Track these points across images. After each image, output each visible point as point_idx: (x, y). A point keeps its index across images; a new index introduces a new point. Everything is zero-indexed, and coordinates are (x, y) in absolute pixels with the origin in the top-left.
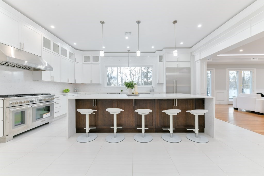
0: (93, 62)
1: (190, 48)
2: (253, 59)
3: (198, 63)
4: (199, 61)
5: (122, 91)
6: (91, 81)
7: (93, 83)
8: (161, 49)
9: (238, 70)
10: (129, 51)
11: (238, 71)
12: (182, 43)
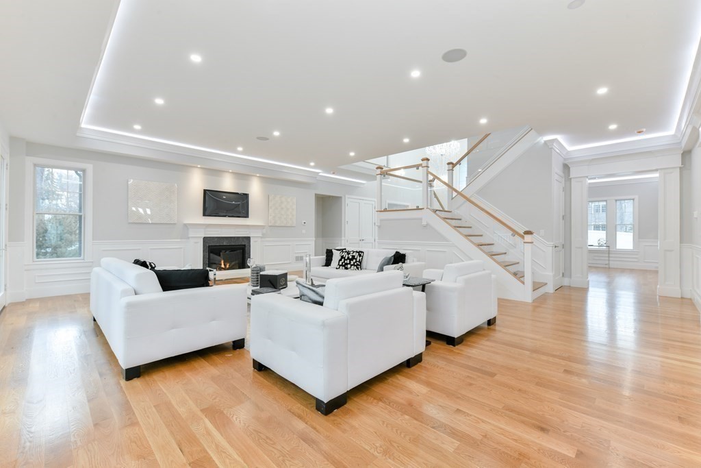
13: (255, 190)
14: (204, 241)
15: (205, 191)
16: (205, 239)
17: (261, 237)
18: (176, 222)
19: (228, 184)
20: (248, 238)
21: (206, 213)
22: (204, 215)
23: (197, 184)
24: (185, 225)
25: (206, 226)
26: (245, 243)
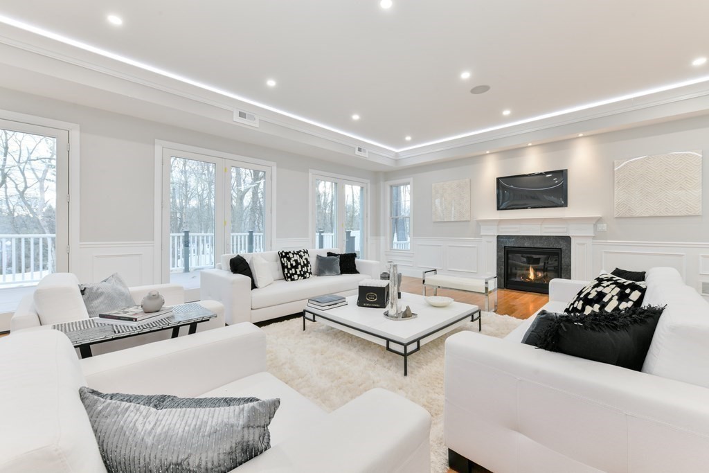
13: (581, 161)
14: (498, 241)
15: (498, 179)
16: (500, 239)
17: (594, 238)
18: (468, 218)
19: (533, 163)
20: (567, 240)
21: (500, 206)
22: (498, 209)
23: (491, 171)
24: (478, 221)
25: (500, 222)
26: (562, 245)
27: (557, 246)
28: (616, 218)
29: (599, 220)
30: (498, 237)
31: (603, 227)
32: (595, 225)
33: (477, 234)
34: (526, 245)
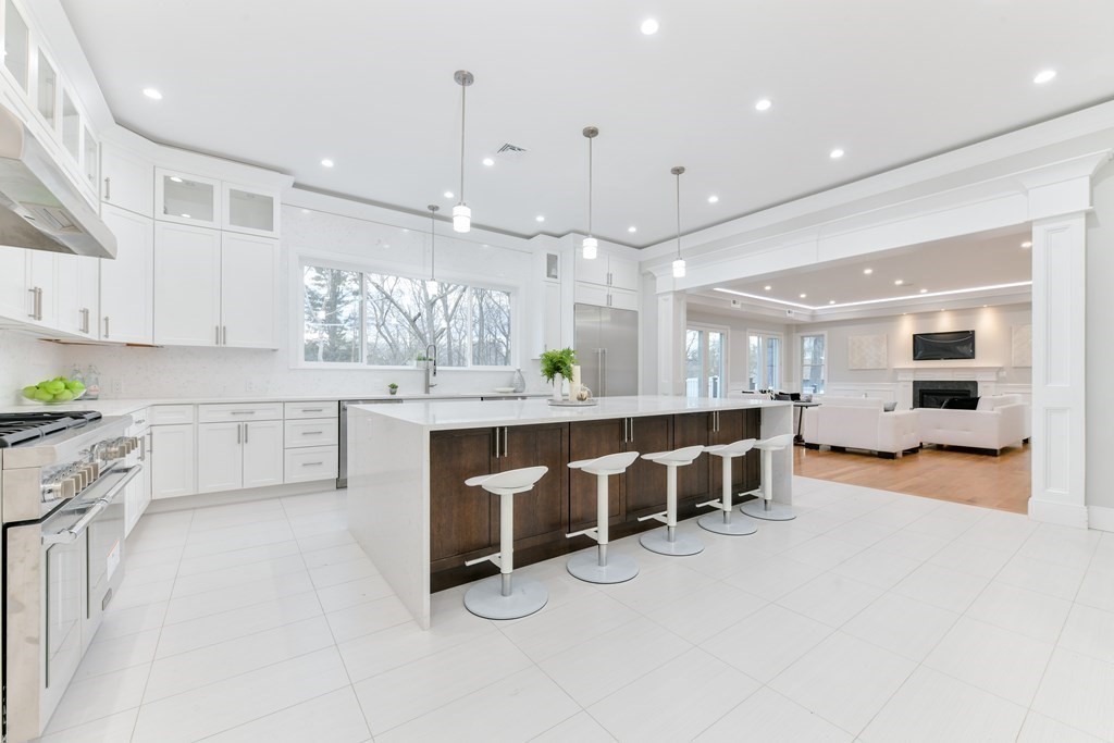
0: (231, 223)
1: (640, 248)
2: (734, 302)
3: (667, 300)
4: (671, 297)
5: (394, 387)
6: (221, 332)
7: (232, 342)
8: (558, 231)
9: (701, 329)
10: (434, 208)
11: (700, 332)
12: (632, 230)
13: (986, 325)
14: (914, 385)
15: (914, 336)
16: (916, 383)
17: (996, 382)
18: (885, 367)
19: (945, 324)
20: (975, 384)
21: (916, 357)
22: (914, 359)
23: (907, 329)
24: (895, 369)
25: (916, 370)
26: (970, 388)
27: (966, 389)
28: (1015, 368)
29: (1000, 369)
30: (914, 382)
31: (1004, 374)
32: (997, 373)
33: (895, 380)
34: (940, 388)
